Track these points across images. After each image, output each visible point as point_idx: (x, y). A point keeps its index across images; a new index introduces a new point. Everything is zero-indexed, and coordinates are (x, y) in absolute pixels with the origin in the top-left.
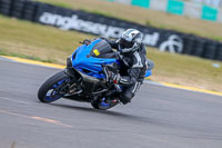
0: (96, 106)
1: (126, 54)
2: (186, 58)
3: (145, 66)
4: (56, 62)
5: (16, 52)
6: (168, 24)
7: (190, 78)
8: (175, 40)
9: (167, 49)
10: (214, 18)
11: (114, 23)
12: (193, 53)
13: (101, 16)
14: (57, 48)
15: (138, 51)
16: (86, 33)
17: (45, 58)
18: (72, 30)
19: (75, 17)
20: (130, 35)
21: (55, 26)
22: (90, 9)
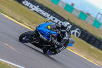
0: (45, 52)
1: (62, 32)
2: (80, 40)
3: (69, 40)
4: (23, 23)
5: (7, 13)
6: (77, 23)
7: (79, 49)
8: (78, 31)
9: (74, 33)
10: (98, 27)
11: (54, 14)
12: (83, 39)
13: (50, 10)
14: (26, 17)
15: (68, 32)
16: (41, 15)
17: (19, 20)
18: (35, 11)
19: (38, 6)
20: (66, 24)
21: (28, 7)
22: (45, 5)
